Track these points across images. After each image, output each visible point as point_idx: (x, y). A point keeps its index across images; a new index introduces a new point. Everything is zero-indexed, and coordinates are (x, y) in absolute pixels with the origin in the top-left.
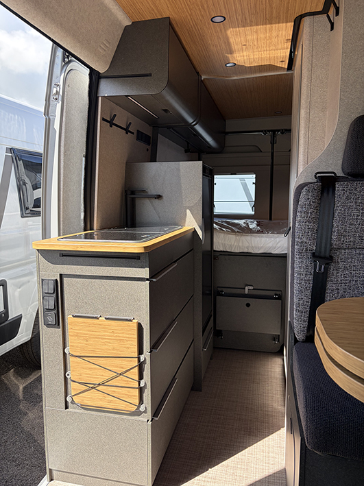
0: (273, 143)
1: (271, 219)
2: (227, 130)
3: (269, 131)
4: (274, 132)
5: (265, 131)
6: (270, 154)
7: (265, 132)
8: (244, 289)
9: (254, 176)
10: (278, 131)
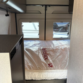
0: (46, 10)
1: (45, 40)
5: (43, 5)
6: (44, 15)
10: (48, 5)
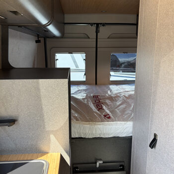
0: (97, 32)
1: (96, 84)
2: (65, 22)
3: (94, 24)
4: (98, 25)
6: (95, 40)
7: (92, 24)
8: (96, 163)
9: (85, 55)
10: (101, 24)
